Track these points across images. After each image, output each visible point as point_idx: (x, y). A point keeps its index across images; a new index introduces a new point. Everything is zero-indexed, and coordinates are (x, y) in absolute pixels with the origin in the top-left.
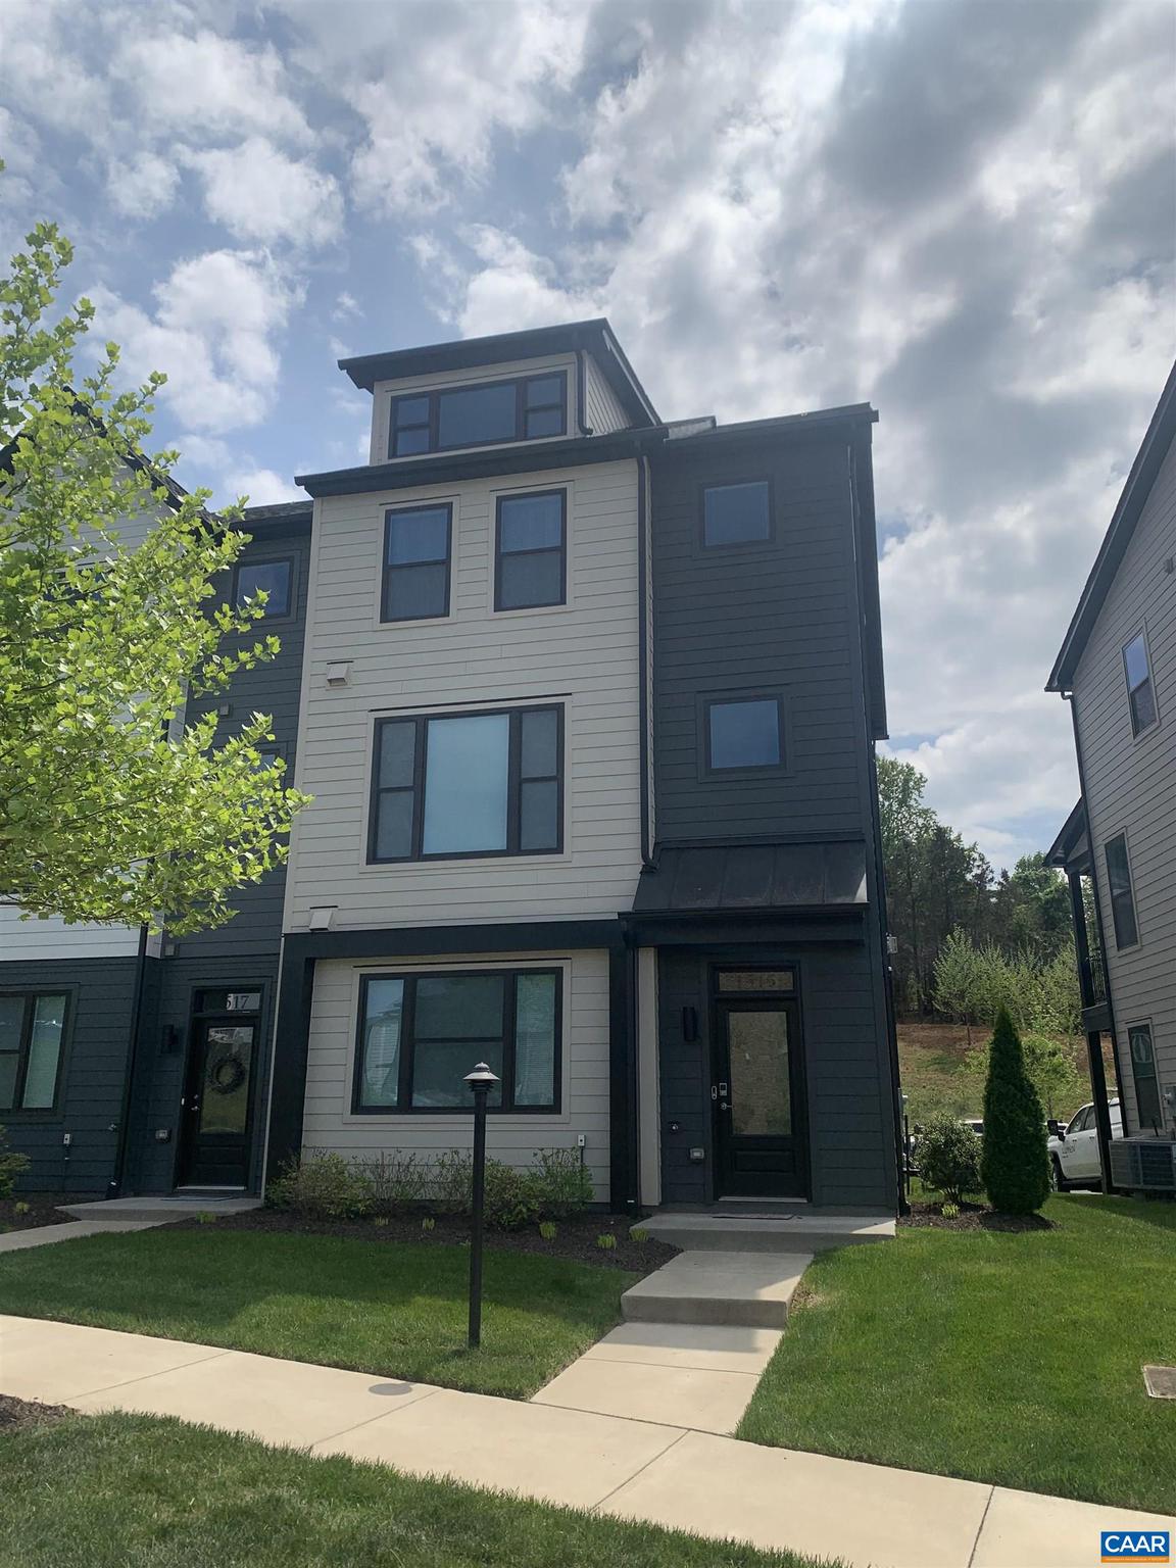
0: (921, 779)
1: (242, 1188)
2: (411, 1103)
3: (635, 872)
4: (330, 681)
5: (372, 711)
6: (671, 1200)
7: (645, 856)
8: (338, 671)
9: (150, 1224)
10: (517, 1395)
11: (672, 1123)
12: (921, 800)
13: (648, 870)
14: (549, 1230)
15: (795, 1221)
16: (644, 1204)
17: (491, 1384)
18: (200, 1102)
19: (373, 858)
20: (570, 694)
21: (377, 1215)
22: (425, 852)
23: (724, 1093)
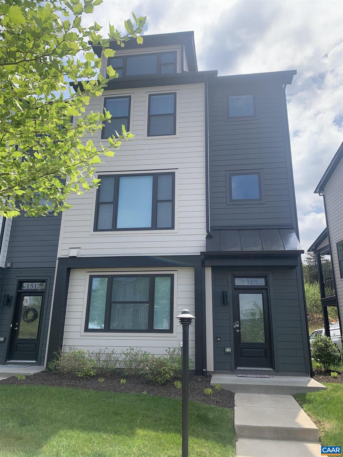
1: (35, 361)
2: (109, 327)
3: (204, 237)
5: (97, 172)
7: (207, 231)
11: (218, 337)
13: (209, 237)
14: (178, 384)
16: (208, 371)
18: (18, 326)
19: (96, 229)
20: (177, 169)
21: (99, 377)
22: (118, 227)
23: (238, 326)
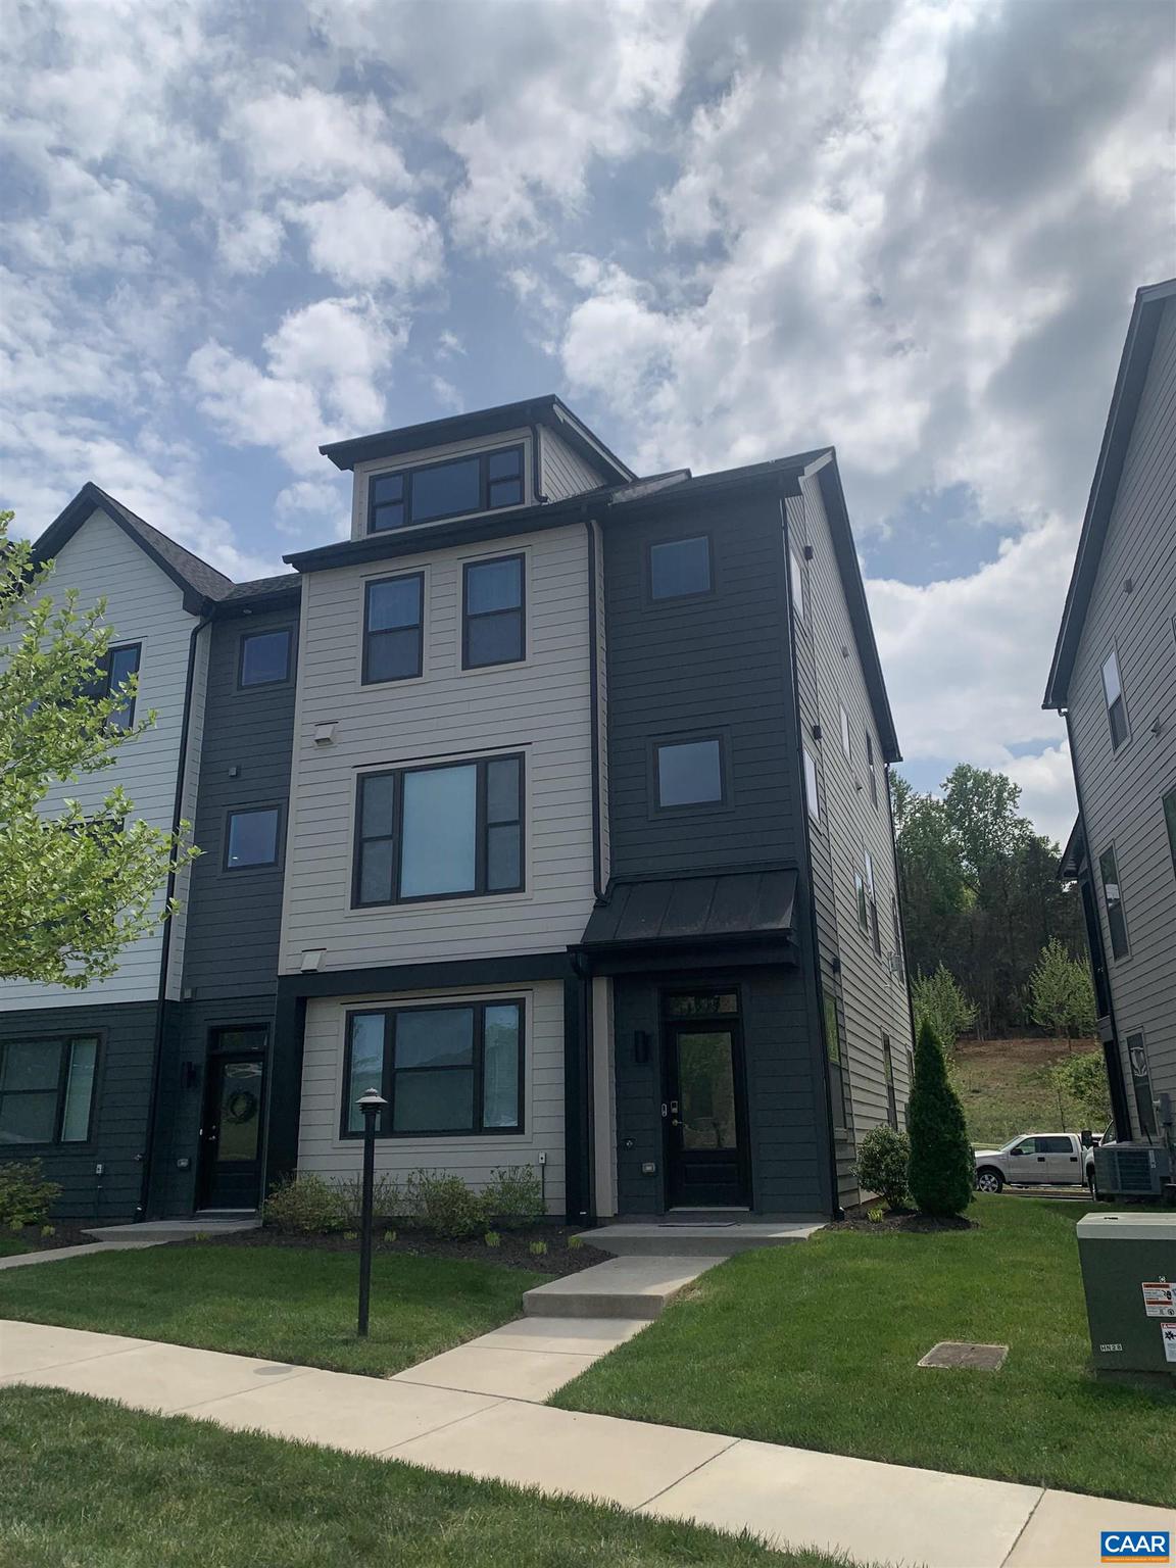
0: (1015, 789)
1: (254, 1210)
2: (393, 1127)
3: (588, 906)
4: (317, 741)
5: (356, 766)
6: (627, 1210)
7: (597, 891)
8: (324, 732)
9: (153, 1243)
10: (378, 1374)
11: (626, 1140)
12: (1019, 810)
13: (601, 904)
14: (493, 1239)
15: (736, 1228)
16: (599, 1215)
17: (358, 1366)
18: (217, 1133)
19: (357, 902)
20: (530, 743)
21: (348, 1230)
22: (402, 896)
23: (675, 1110)
